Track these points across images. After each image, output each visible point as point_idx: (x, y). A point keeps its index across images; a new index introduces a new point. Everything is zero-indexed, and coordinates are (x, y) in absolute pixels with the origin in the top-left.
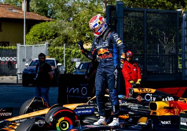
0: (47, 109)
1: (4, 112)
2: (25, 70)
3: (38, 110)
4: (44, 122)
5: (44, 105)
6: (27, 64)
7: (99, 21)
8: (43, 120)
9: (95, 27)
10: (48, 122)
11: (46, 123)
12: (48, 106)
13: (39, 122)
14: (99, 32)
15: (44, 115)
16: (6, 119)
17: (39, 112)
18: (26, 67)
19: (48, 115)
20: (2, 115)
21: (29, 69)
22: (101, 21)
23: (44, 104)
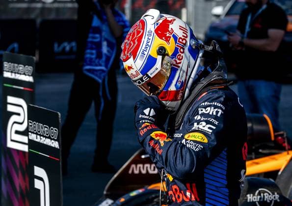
0: (285, 153)
1: (144, 162)
2: (213, 28)
3: (256, 158)
4: (277, 196)
5: (275, 142)
6: (218, 10)
7: (158, 42)
8: (273, 188)
9: (149, 73)
10: (288, 197)
11: (281, 197)
12: (288, 143)
13: (259, 194)
14: (172, 88)
15: (273, 174)
16: (150, 185)
17: (257, 163)
18: (214, 19)
19: (285, 175)
20: (140, 171)
21: (224, 27)
22: (167, 40)
23: (276, 137)
